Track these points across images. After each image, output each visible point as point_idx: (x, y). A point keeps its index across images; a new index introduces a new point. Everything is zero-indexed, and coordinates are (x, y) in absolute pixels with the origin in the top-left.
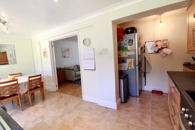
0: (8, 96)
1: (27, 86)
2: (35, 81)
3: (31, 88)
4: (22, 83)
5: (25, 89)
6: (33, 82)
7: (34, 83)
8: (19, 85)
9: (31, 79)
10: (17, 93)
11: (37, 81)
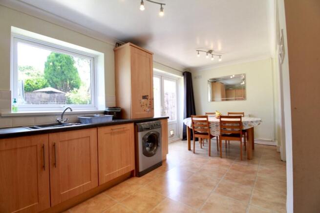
0: (200, 132)
1: (219, 127)
2: (230, 125)
3: (226, 134)
4: (213, 122)
5: (217, 130)
6: (227, 124)
7: (229, 127)
8: (209, 123)
9: (223, 119)
10: (208, 132)
11: (235, 125)
